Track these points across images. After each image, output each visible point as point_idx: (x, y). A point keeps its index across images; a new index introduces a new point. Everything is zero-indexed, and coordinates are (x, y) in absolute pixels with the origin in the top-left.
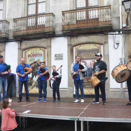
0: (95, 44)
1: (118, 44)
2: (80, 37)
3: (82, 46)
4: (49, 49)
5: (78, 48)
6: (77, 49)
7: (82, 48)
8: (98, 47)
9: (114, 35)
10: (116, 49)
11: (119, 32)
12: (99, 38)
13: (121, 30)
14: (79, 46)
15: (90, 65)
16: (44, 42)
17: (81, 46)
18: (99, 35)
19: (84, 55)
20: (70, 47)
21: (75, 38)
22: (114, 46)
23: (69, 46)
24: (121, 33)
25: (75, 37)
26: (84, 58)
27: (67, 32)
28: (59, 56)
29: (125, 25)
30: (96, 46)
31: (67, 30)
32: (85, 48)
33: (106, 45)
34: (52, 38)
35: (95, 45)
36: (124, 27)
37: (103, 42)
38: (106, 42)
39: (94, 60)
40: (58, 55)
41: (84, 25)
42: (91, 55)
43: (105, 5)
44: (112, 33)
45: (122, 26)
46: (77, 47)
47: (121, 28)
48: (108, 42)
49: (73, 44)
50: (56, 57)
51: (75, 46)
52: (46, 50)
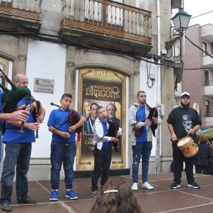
0: (116, 73)
1: (153, 80)
2: (92, 53)
3: (93, 71)
4: (22, 63)
5: (85, 74)
6: (82, 76)
7: (92, 75)
8: (121, 79)
9: (149, 64)
10: (150, 87)
11: (156, 60)
12: (126, 63)
13: (159, 58)
14: (87, 70)
15: (107, 111)
16: (10, 43)
17: (90, 71)
19: (96, 89)
20: (72, 68)
21: (82, 53)
22: (148, 83)
23: (70, 65)
24: (159, 62)
25: (83, 50)
26: (96, 96)
27: (74, 35)
28: (45, 83)
29: (165, 52)
30: (118, 77)
31: (76, 32)
32: (98, 77)
33: (136, 78)
34: (30, 39)
35: (116, 75)
36: (163, 55)
37: (133, 73)
38: (137, 73)
39: (113, 103)
40: (44, 81)
41: (109, 31)
42: (108, 92)
44: (146, 59)
45: (161, 52)
46: (83, 71)
47: (159, 54)
48: (139, 74)
49: (78, 63)
50: (38, 86)
51: (80, 68)
52: (11, 64)
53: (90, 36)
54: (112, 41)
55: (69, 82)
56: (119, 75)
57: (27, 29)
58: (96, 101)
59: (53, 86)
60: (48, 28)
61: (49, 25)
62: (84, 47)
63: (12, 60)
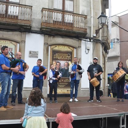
1: (88, 50)
2: (57, 38)
3: (58, 46)
4: (23, 44)
5: (53, 48)
6: (52, 49)
7: (57, 48)
8: (71, 50)
9: (86, 42)
10: (87, 54)
11: (90, 39)
12: (74, 42)
13: (92, 38)
14: (54, 46)
15: (64, 65)
16: (18, 35)
17: (56, 47)
18: (74, 39)
19: (59, 55)
20: (47, 46)
21: (52, 38)
22: (86, 51)
23: (46, 44)
24: (92, 41)
25: (52, 36)
26: (59, 58)
27: (47, 30)
28: (34, 53)
29: (95, 35)
30: (70, 49)
31: (48, 28)
32: (60, 49)
33: (79, 49)
34: (27, 33)
35: (69, 48)
36: (94, 37)
37: (77, 46)
38: (80, 47)
39: (67, 61)
40: (33, 52)
42: (65, 56)
43: (80, 14)
44: (85, 39)
45: (93, 35)
46: (52, 47)
47: (92, 37)
48: (81, 47)
49: (50, 43)
50: (31, 55)
51: (51, 45)
52: (18, 44)
53: (55, 30)
54: (66, 31)
55: (45, 52)
56: (71, 48)
57: (25, 29)
58: (59, 61)
59: (38, 54)
60: (35, 27)
61: (35, 26)
62: (52, 35)
63: (19, 43)
